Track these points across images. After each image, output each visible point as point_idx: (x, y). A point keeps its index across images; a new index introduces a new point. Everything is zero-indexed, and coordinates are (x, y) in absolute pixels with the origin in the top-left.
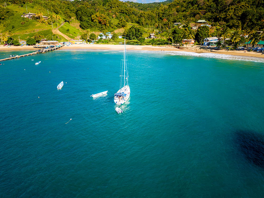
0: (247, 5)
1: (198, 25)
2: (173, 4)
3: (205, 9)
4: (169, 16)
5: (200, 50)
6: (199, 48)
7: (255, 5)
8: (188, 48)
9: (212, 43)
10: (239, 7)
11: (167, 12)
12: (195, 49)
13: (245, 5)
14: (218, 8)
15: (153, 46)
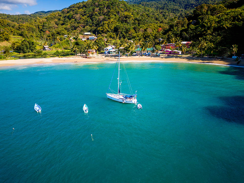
0: (116, 21)
1: (86, 37)
2: (49, 17)
3: (83, 23)
4: (49, 28)
5: (105, 58)
6: (104, 57)
7: (120, 21)
8: (95, 57)
9: (112, 52)
10: (111, 23)
11: (47, 25)
12: (102, 57)
13: (114, 21)
14: (94, 23)
15: (59, 58)
